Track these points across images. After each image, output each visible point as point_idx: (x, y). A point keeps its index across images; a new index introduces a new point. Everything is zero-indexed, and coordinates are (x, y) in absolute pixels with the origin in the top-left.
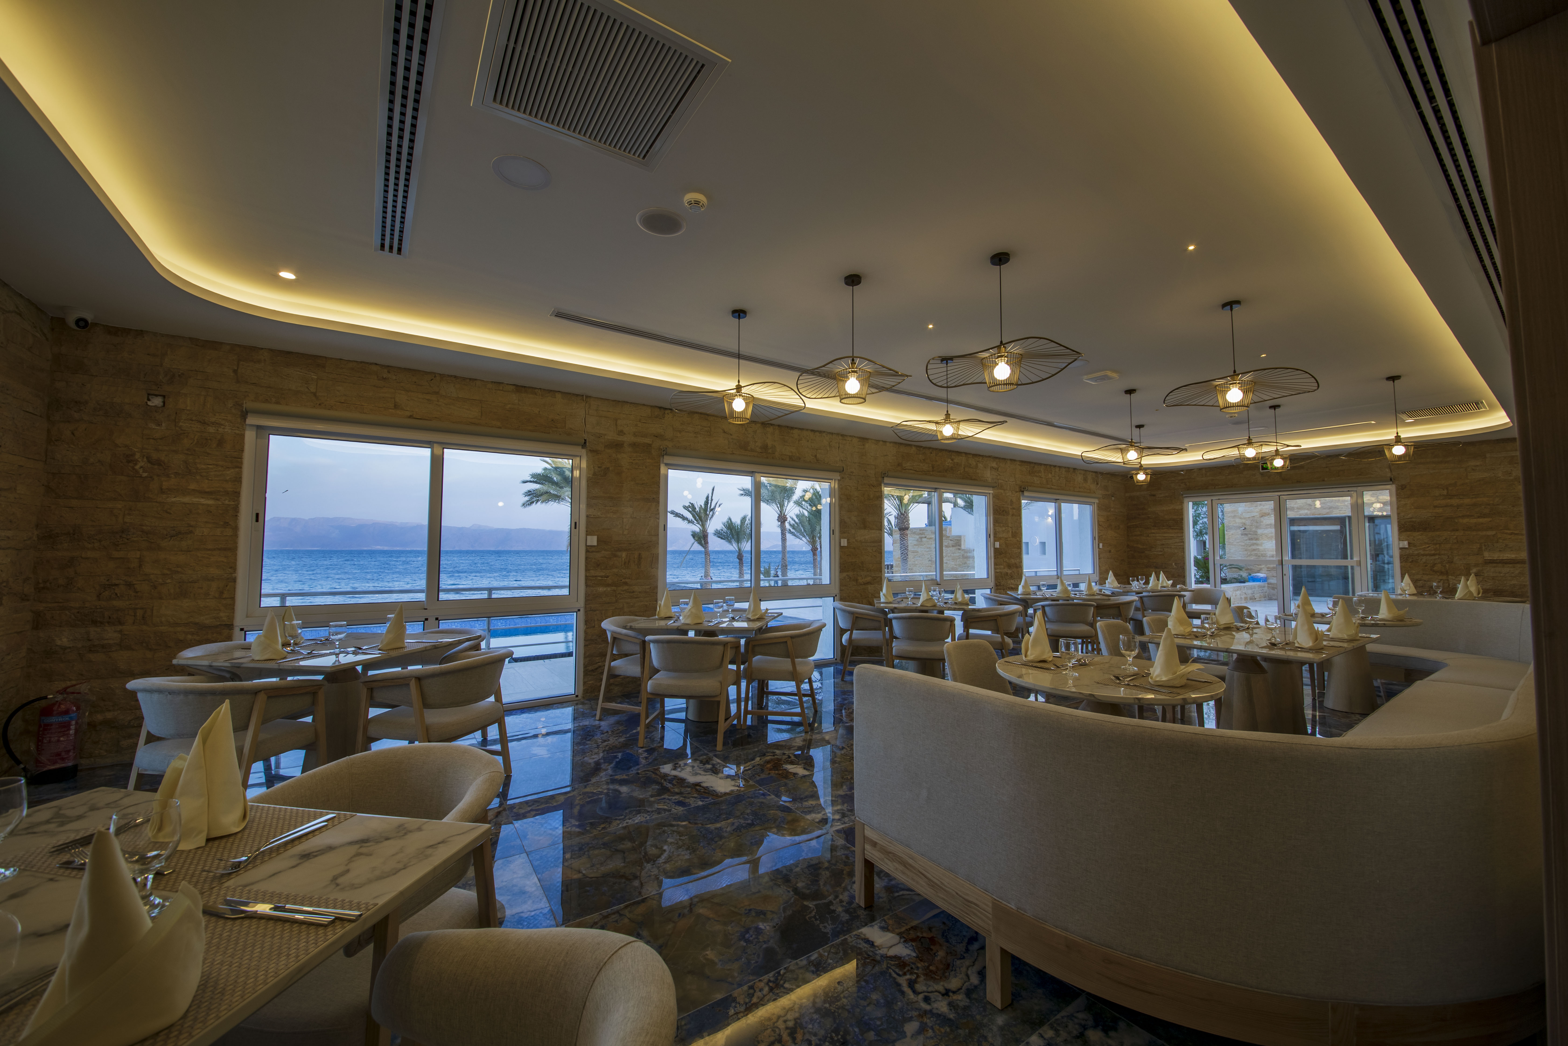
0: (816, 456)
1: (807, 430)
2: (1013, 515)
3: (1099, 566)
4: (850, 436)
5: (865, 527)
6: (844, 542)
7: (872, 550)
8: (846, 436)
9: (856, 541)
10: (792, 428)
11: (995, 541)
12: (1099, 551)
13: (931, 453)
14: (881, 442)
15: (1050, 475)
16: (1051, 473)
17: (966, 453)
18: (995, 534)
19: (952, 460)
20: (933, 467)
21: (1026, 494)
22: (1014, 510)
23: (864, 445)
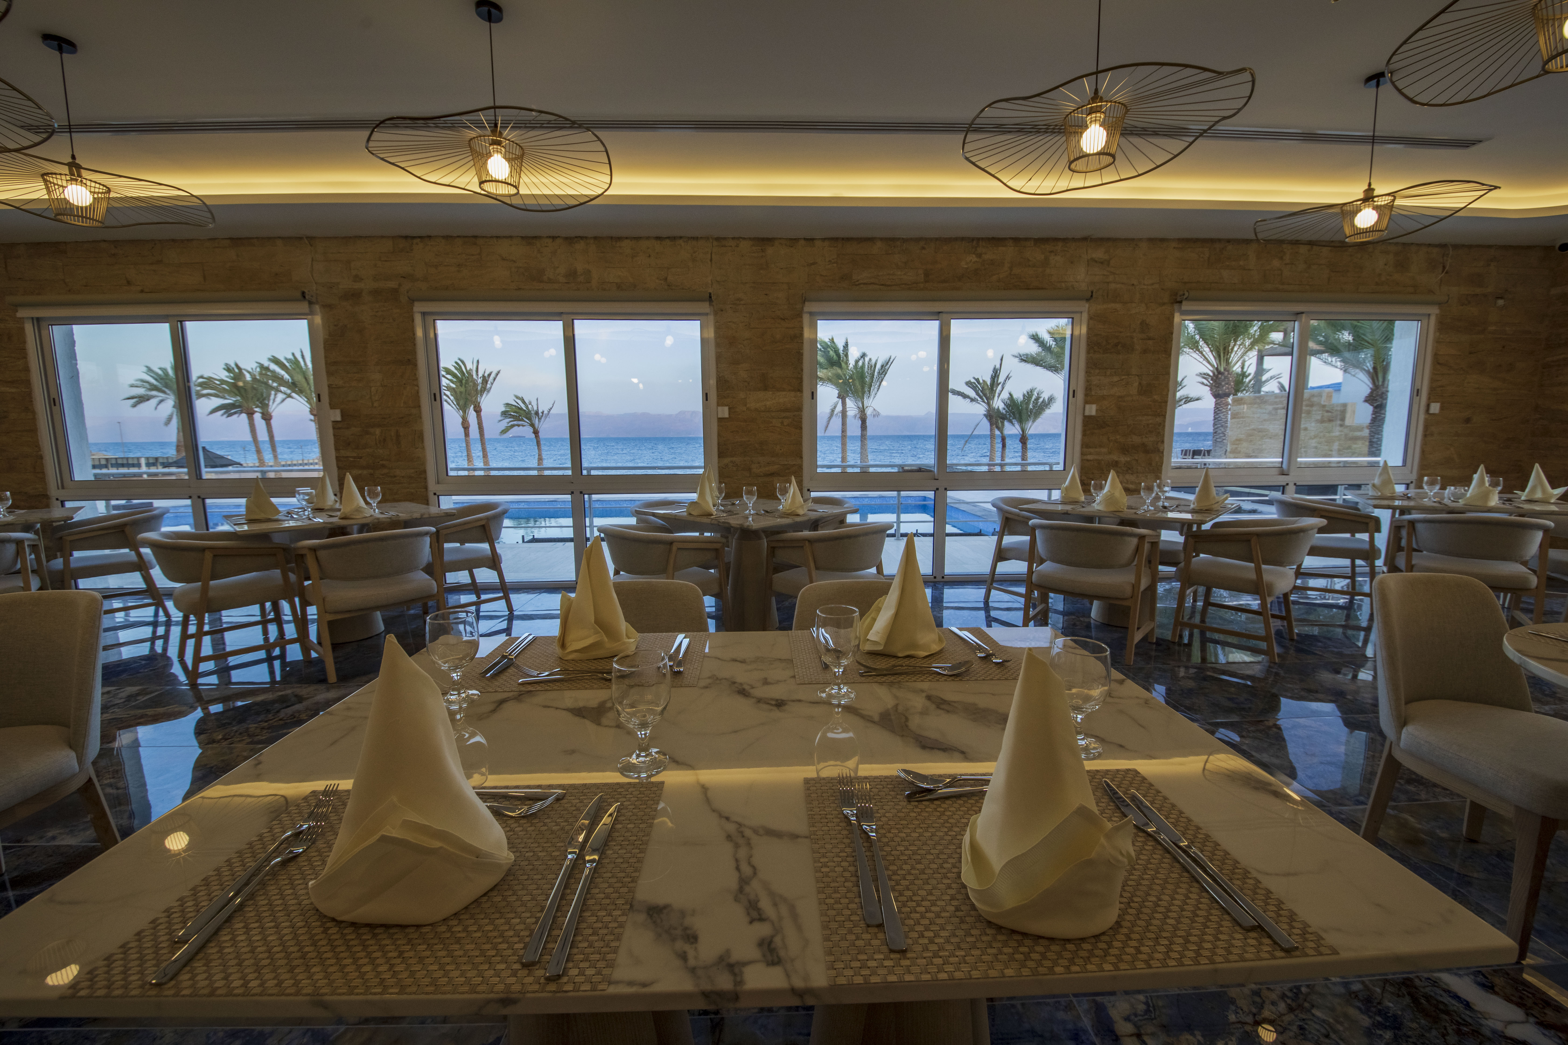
0: (666, 279)
1: (648, 238)
2: (1145, 351)
3: (1423, 452)
4: (733, 238)
5: (766, 388)
6: (724, 412)
7: (782, 423)
8: (725, 239)
9: (748, 409)
10: (620, 239)
11: (1086, 402)
12: (1426, 420)
13: (923, 248)
14: (802, 242)
15: (1276, 263)
16: (1281, 258)
17: (1016, 240)
18: (1088, 390)
19: (979, 256)
20: (927, 275)
21: (1186, 306)
22: (1151, 342)
23: (763, 251)
